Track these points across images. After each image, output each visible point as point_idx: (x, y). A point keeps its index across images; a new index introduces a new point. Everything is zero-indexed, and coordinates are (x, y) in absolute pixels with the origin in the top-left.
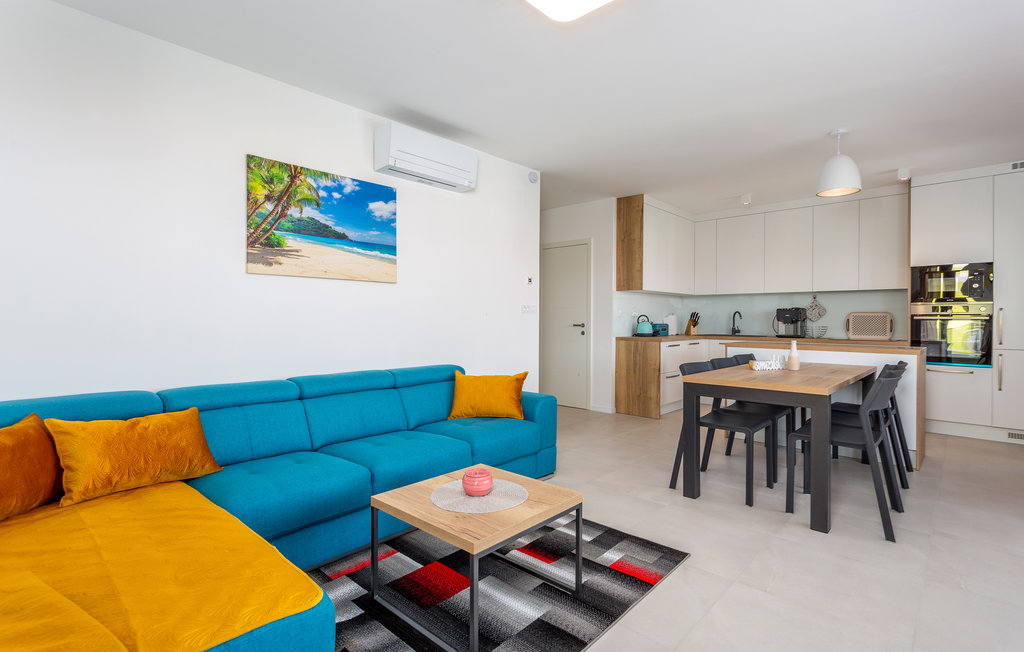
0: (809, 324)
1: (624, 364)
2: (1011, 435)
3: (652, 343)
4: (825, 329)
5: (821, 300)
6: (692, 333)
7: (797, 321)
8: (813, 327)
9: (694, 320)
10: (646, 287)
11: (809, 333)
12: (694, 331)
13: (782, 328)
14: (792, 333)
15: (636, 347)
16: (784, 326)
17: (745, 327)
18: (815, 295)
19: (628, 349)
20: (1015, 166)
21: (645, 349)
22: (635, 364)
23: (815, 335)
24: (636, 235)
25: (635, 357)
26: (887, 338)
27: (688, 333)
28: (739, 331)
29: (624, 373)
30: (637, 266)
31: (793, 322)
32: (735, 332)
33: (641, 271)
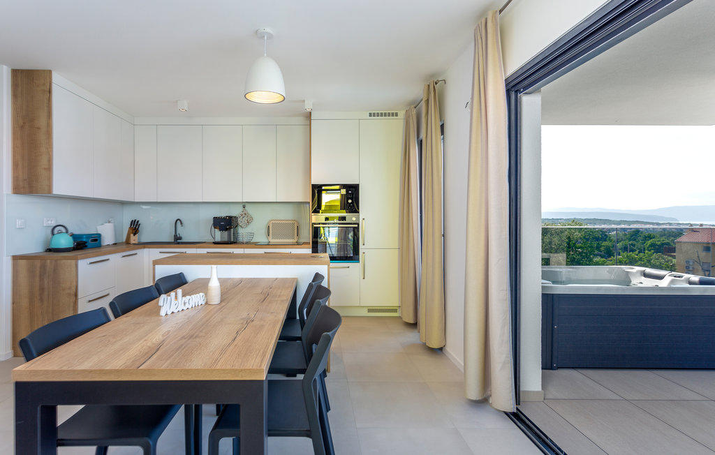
0: (240, 231)
1: (24, 290)
2: (370, 311)
3: (66, 262)
4: (252, 234)
5: (249, 209)
6: (132, 242)
7: (230, 228)
8: (243, 233)
9: (135, 227)
10: (57, 190)
11: (240, 239)
12: (134, 239)
13: (219, 236)
14: (226, 239)
15: (43, 267)
16: (219, 232)
17: (187, 234)
18: (244, 205)
19: (31, 271)
20: (370, 115)
21: (55, 270)
22: (42, 289)
23: (245, 240)
24: (42, 122)
25: (41, 280)
26: (295, 241)
27: (128, 242)
28: (180, 238)
29: (25, 303)
30: (44, 163)
31: (226, 229)
32: (177, 241)
33: (49, 169)
